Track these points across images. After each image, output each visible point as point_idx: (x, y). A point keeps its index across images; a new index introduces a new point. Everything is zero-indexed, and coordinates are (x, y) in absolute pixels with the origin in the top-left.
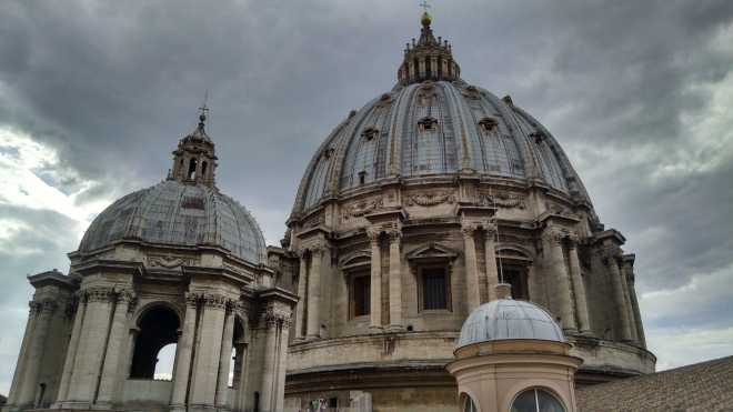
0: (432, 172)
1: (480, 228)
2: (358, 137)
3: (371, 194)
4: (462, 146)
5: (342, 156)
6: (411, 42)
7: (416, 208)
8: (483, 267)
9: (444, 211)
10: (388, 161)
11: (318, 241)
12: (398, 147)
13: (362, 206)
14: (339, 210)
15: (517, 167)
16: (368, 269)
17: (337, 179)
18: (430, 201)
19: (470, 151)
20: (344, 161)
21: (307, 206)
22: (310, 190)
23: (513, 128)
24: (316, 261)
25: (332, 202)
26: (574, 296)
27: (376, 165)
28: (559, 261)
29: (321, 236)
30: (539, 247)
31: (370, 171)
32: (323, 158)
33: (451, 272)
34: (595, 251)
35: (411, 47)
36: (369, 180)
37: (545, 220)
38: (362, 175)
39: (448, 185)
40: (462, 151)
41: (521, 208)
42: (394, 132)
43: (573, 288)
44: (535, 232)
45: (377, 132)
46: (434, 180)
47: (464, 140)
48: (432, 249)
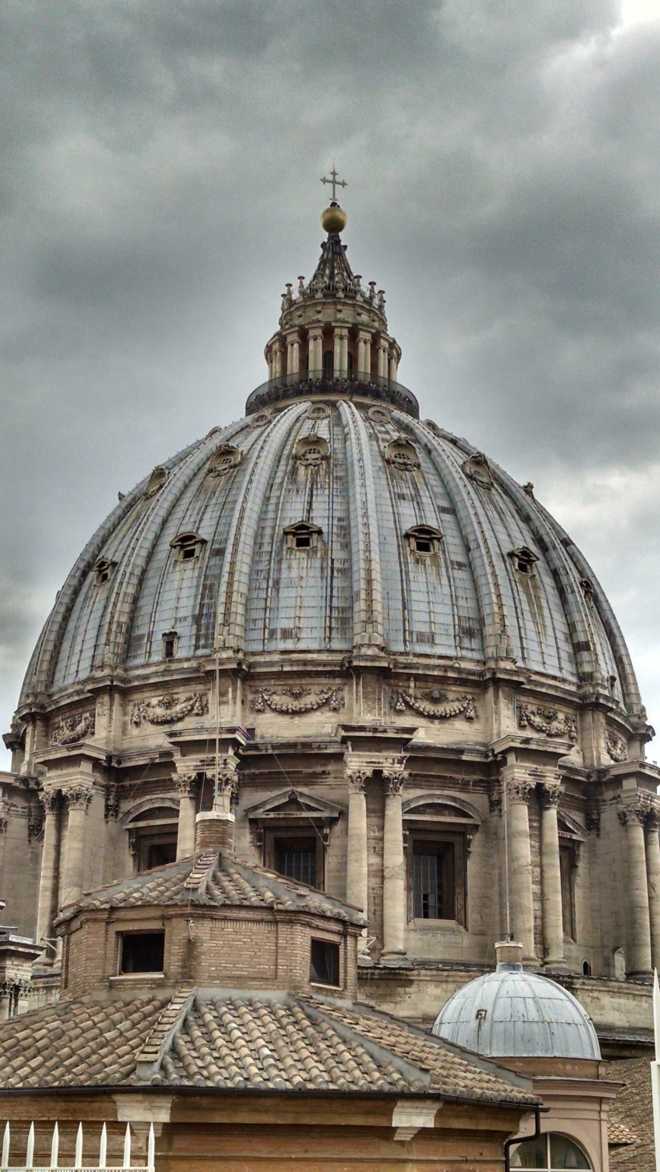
0: (302, 646)
1: (378, 773)
2: (164, 546)
3: (186, 682)
4: (363, 595)
5: (131, 590)
6: (296, 284)
7: (269, 717)
8: (378, 847)
9: (319, 726)
10: (220, 619)
11: (80, 778)
12: (241, 586)
13: (169, 705)
14: (123, 706)
15: (470, 633)
16: (172, 831)
17: (121, 639)
18: (294, 705)
19: (378, 607)
20: (136, 600)
21: (59, 683)
22: (66, 645)
23: (472, 545)
24: (75, 817)
25: (110, 690)
26: (542, 898)
27: (197, 619)
28: (520, 834)
29: (86, 767)
30: (495, 797)
31: (186, 630)
32: (92, 575)
33: (324, 849)
34: (609, 794)
35: (296, 296)
36: (182, 650)
37: (505, 752)
38: (170, 639)
39: (331, 674)
40: (361, 605)
41: (470, 719)
42: (235, 553)
43: (541, 882)
44: (488, 768)
45: (204, 542)
46: (305, 663)
47: (369, 582)
48: (293, 802)
